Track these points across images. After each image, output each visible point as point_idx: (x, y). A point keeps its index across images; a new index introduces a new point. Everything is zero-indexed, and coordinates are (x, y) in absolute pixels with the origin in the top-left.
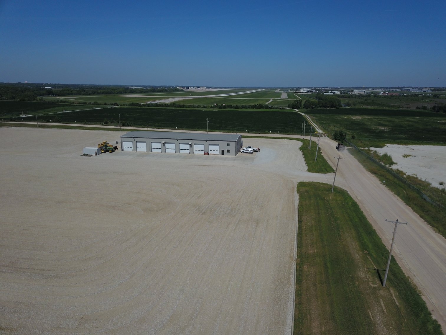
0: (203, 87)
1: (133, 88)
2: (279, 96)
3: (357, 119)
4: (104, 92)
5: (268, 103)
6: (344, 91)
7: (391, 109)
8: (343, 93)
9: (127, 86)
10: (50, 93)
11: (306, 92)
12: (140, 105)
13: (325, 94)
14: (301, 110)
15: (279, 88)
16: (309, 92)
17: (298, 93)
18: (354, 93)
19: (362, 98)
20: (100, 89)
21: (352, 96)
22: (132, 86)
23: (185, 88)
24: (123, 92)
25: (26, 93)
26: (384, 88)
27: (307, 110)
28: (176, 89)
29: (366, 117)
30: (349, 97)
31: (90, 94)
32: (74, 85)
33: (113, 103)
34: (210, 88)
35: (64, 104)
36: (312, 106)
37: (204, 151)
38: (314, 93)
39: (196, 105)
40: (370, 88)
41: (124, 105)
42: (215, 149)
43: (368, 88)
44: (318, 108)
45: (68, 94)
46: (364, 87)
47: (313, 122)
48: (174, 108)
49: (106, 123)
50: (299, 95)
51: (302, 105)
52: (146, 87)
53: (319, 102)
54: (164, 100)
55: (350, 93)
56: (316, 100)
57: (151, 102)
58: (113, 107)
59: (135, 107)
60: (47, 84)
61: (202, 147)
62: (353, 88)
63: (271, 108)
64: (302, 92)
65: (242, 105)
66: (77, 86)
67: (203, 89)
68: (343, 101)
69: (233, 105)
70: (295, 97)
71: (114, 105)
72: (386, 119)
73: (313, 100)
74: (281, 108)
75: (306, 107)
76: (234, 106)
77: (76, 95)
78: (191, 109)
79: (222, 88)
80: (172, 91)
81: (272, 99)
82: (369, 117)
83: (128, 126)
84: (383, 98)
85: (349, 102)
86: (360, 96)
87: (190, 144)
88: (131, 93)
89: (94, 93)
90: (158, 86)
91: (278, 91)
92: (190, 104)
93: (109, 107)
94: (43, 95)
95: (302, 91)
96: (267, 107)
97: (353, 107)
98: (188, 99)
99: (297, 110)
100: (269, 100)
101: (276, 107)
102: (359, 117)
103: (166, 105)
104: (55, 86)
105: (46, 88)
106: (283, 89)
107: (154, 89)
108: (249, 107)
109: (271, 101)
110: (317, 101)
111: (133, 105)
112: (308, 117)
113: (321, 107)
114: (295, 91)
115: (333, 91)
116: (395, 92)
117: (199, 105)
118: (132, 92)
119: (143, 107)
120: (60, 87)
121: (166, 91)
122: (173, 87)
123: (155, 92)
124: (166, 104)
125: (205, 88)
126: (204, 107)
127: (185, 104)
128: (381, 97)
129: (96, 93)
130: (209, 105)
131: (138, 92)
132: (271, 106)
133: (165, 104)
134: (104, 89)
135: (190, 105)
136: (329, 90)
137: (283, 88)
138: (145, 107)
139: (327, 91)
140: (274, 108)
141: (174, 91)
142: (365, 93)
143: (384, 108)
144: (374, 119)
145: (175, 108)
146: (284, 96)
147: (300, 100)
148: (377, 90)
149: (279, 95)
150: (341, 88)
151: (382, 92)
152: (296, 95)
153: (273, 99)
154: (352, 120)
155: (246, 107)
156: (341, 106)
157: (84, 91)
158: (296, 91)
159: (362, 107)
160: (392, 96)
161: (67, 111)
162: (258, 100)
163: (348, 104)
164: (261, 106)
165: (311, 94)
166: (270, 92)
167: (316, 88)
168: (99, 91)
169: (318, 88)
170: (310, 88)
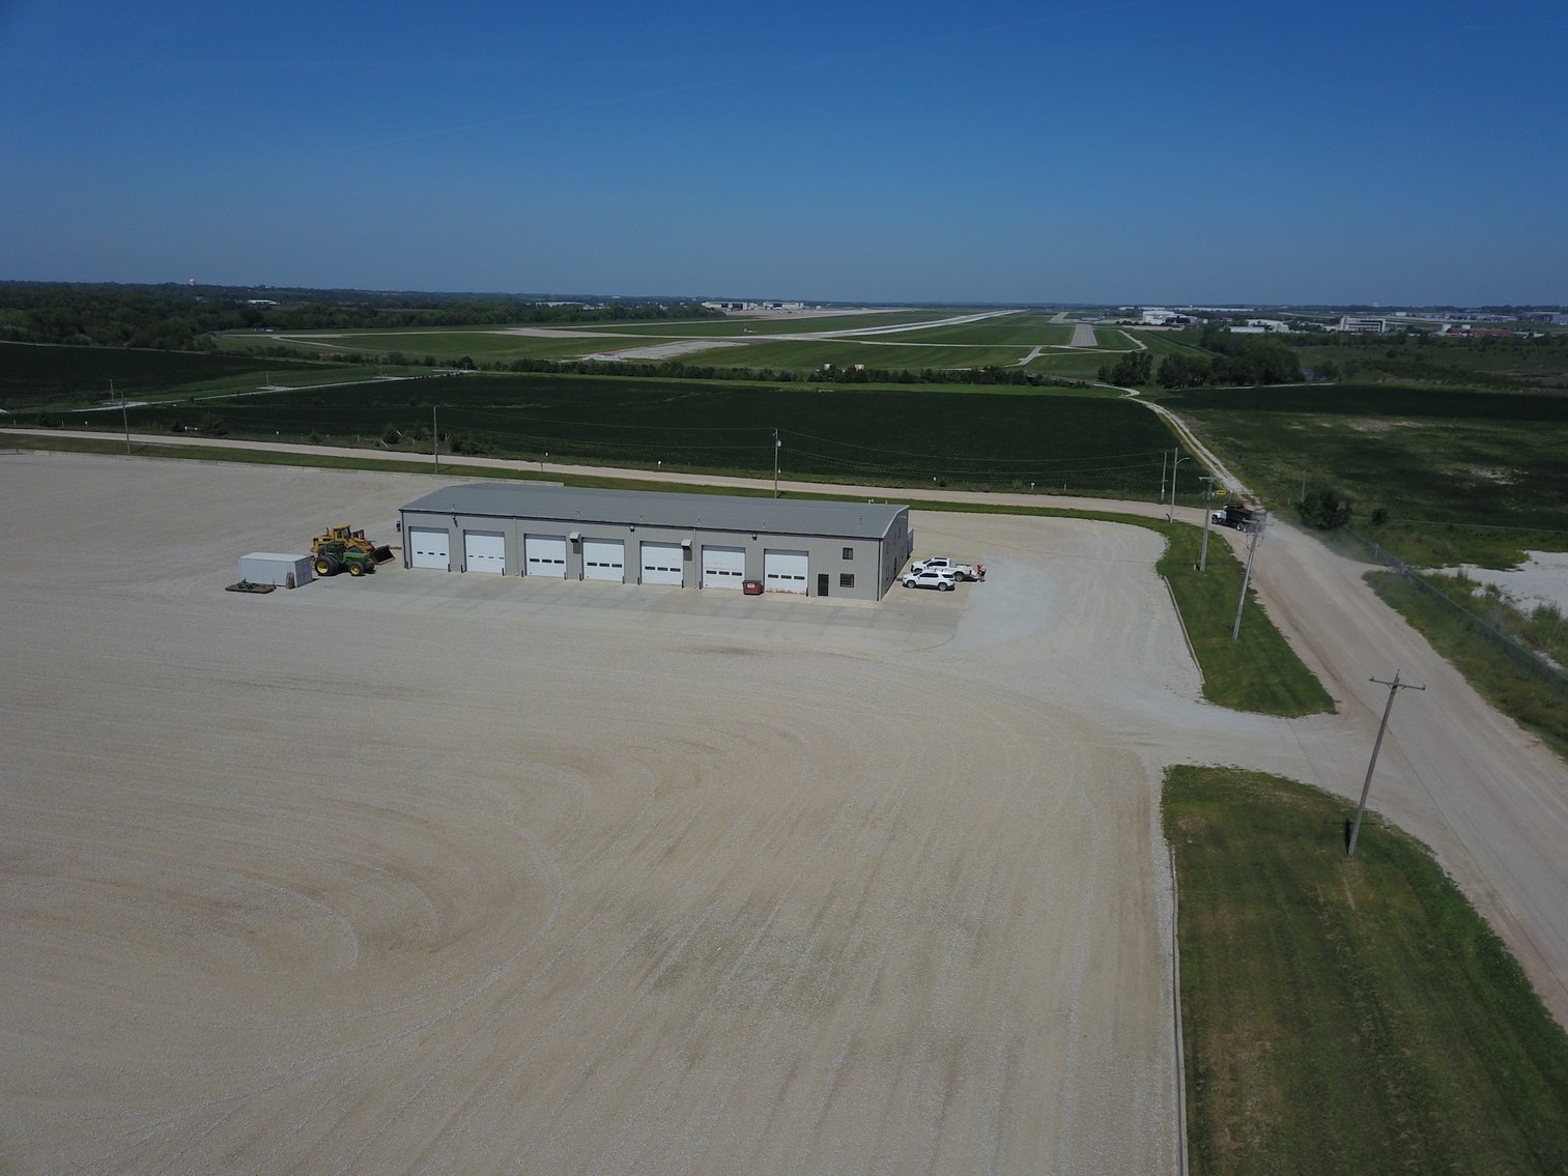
2: (1065, 339)
3: (1373, 433)
4: (443, 317)
5: (1024, 361)
6: (1303, 319)
7: (1495, 392)
8: (1302, 328)
9: (528, 295)
10: (257, 320)
11: (1162, 325)
13: (1234, 330)
14: (1146, 393)
15: (1065, 308)
16: (1175, 323)
17: (1134, 325)
18: (1341, 328)
19: (1376, 345)
20: (428, 307)
21: (1335, 339)
23: (730, 306)
24: (509, 318)
26: (1450, 309)
27: (1172, 393)
28: (697, 311)
29: (1405, 423)
30: (1325, 342)
31: (394, 326)
33: (457, 361)
34: (819, 307)
36: (1190, 376)
37: (742, 578)
38: (1195, 326)
39: (757, 369)
40: (1402, 309)
41: (497, 366)
43: (1393, 310)
44: (1212, 384)
45: (319, 326)
46: (1376, 305)
47: (1199, 444)
50: (1136, 335)
51: (1154, 372)
52: (593, 301)
53: (1216, 364)
54: (648, 349)
55: (1329, 328)
56: (1205, 355)
58: (455, 372)
62: (1335, 309)
63: (1034, 382)
64: (1150, 324)
65: (925, 369)
67: (794, 310)
68: (1308, 361)
69: (891, 370)
70: (1126, 344)
72: (1488, 432)
73: (1193, 353)
74: (1074, 381)
75: (1166, 379)
76: (896, 373)
79: (859, 306)
80: (682, 318)
81: (1039, 348)
82: (1420, 425)
84: (1453, 346)
85: (1329, 362)
86: (1366, 339)
87: (685, 548)
88: (537, 321)
89: (409, 321)
90: (636, 299)
91: (1059, 318)
92: (736, 366)
93: (438, 372)
94: (229, 326)
95: (1148, 319)
96: (1018, 378)
97: (1345, 382)
98: (731, 344)
99: (1134, 392)
100: (1029, 351)
101: (1054, 378)
102: (1378, 422)
103: (648, 369)
104: (286, 296)
105: (254, 302)
106: (1079, 311)
107: (621, 309)
108: (954, 378)
109: (1035, 354)
110: (1208, 357)
111: (527, 365)
112: (1179, 422)
113: (1222, 380)
114: (1121, 320)
115: (1263, 321)
116: (1496, 326)
117: (766, 371)
118: (542, 318)
119: (565, 375)
121: (661, 315)
122: (687, 301)
123: (622, 318)
124: (649, 363)
125: (802, 305)
126: (786, 378)
127: (718, 367)
128: (1445, 343)
129: (415, 321)
130: (804, 370)
131: (561, 321)
132: (1034, 375)
133: (645, 365)
134: (443, 306)
135: (734, 370)
136: (1246, 317)
137: (1079, 307)
138: (570, 375)
139: (1240, 320)
140: (1045, 384)
141: (689, 316)
142: (1383, 329)
143: (1470, 387)
144: (1441, 434)
145: (679, 380)
146: (1083, 337)
147: (1143, 354)
148: (1428, 318)
149: (1065, 333)
150: (1291, 309)
151: (1447, 327)
152: (1127, 335)
153: (1041, 347)
154: (1353, 436)
155: (941, 378)
156: (1303, 379)
157: (376, 313)
158: (1128, 320)
159: (1380, 381)
160: (1488, 342)
162: (987, 350)
163: (1327, 371)
164: (996, 376)
165: (1180, 329)
166: (1031, 323)
167: (1200, 309)
168: (427, 313)
169: (1209, 310)
170: (1181, 309)
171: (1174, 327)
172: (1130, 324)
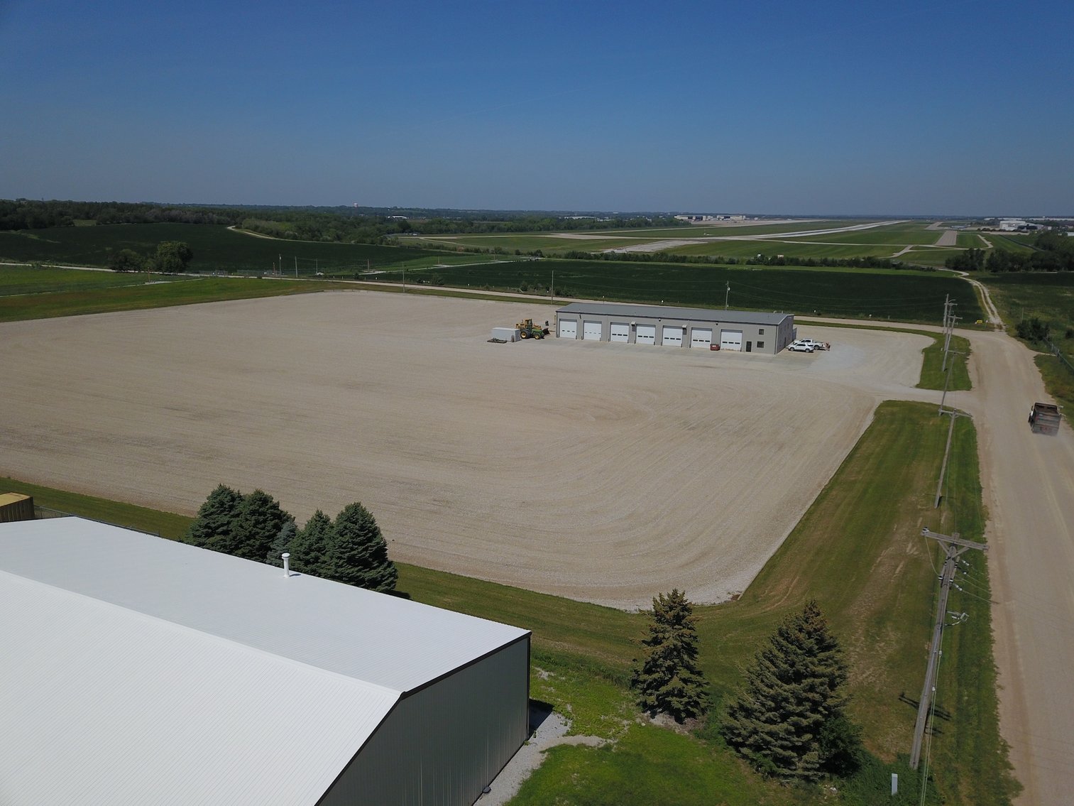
0: (738, 215)
1: (574, 218)
2: (933, 240)
4: (512, 226)
5: (896, 255)
9: (560, 212)
10: (405, 228)
11: (1014, 231)
12: (589, 257)
13: (1070, 235)
14: (974, 275)
15: (942, 219)
16: (1025, 230)
17: (991, 231)
20: (502, 220)
22: (572, 214)
23: (694, 218)
24: (551, 227)
25: (362, 229)
27: (993, 274)
28: (671, 222)
31: (483, 232)
32: (448, 212)
33: (533, 252)
34: (756, 219)
35: (438, 250)
36: (1011, 265)
37: (710, 343)
38: (1039, 231)
39: (714, 257)
41: (555, 256)
42: (733, 340)
44: (1027, 270)
48: (662, 264)
49: (525, 290)
50: (988, 238)
52: (602, 215)
53: (1036, 256)
54: (642, 246)
56: (1030, 250)
57: (612, 250)
58: (534, 259)
59: (577, 260)
60: (396, 208)
61: (707, 335)
63: (897, 267)
64: (1004, 231)
65: (824, 258)
66: (454, 214)
67: (740, 221)
69: (801, 259)
70: (977, 243)
71: (535, 255)
74: (925, 267)
75: (991, 266)
76: (803, 261)
77: (455, 232)
78: (700, 265)
79: (786, 218)
80: (661, 226)
83: (567, 296)
87: (684, 329)
88: (568, 229)
89: (492, 229)
90: (631, 214)
91: (934, 227)
92: (700, 255)
93: (525, 259)
94: (393, 232)
95: (1004, 226)
96: (887, 264)
98: (697, 242)
99: (966, 274)
100: (903, 248)
101: (911, 265)
103: (646, 257)
104: (411, 214)
106: (949, 221)
107: (621, 221)
108: (842, 264)
109: (906, 250)
110: (1034, 252)
111: (574, 255)
112: (986, 290)
113: (1036, 267)
114: (982, 228)
117: (720, 258)
118: (571, 227)
119: (596, 261)
120: (421, 215)
121: (647, 224)
122: (664, 215)
123: (622, 227)
124: (646, 254)
125: (744, 217)
126: (732, 262)
127: (689, 256)
129: (496, 229)
130: (744, 258)
131: (584, 229)
132: (899, 263)
133: (644, 255)
134: (511, 220)
135: (699, 257)
137: (953, 218)
138: (599, 261)
141: (666, 225)
145: (665, 263)
146: (948, 240)
147: (984, 250)
149: (936, 235)
152: (982, 238)
153: (912, 246)
155: (833, 264)
157: (472, 224)
158: (988, 227)
161: (446, 266)
162: (872, 247)
164: (871, 263)
165: (1026, 234)
166: (914, 229)
167: (1051, 219)
168: (502, 224)
169: (1058, 219)
170: (1035, 219)
171: (1023, 232)
172: (988, 230)
